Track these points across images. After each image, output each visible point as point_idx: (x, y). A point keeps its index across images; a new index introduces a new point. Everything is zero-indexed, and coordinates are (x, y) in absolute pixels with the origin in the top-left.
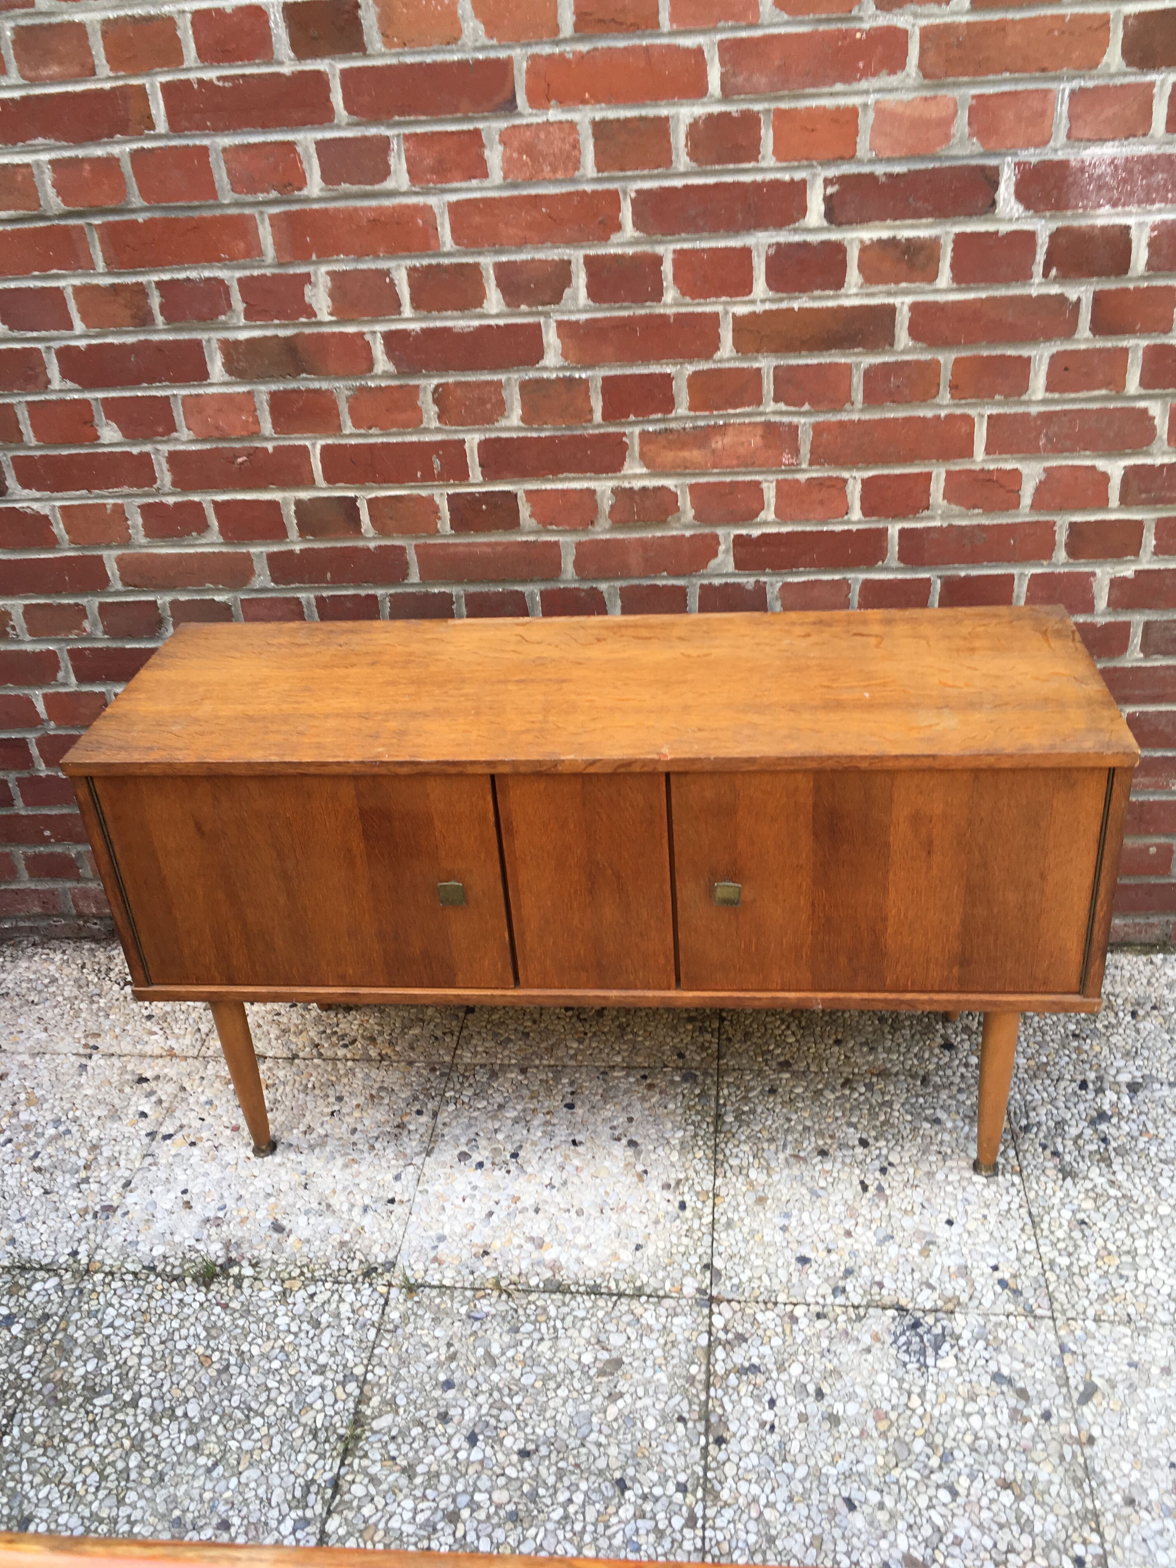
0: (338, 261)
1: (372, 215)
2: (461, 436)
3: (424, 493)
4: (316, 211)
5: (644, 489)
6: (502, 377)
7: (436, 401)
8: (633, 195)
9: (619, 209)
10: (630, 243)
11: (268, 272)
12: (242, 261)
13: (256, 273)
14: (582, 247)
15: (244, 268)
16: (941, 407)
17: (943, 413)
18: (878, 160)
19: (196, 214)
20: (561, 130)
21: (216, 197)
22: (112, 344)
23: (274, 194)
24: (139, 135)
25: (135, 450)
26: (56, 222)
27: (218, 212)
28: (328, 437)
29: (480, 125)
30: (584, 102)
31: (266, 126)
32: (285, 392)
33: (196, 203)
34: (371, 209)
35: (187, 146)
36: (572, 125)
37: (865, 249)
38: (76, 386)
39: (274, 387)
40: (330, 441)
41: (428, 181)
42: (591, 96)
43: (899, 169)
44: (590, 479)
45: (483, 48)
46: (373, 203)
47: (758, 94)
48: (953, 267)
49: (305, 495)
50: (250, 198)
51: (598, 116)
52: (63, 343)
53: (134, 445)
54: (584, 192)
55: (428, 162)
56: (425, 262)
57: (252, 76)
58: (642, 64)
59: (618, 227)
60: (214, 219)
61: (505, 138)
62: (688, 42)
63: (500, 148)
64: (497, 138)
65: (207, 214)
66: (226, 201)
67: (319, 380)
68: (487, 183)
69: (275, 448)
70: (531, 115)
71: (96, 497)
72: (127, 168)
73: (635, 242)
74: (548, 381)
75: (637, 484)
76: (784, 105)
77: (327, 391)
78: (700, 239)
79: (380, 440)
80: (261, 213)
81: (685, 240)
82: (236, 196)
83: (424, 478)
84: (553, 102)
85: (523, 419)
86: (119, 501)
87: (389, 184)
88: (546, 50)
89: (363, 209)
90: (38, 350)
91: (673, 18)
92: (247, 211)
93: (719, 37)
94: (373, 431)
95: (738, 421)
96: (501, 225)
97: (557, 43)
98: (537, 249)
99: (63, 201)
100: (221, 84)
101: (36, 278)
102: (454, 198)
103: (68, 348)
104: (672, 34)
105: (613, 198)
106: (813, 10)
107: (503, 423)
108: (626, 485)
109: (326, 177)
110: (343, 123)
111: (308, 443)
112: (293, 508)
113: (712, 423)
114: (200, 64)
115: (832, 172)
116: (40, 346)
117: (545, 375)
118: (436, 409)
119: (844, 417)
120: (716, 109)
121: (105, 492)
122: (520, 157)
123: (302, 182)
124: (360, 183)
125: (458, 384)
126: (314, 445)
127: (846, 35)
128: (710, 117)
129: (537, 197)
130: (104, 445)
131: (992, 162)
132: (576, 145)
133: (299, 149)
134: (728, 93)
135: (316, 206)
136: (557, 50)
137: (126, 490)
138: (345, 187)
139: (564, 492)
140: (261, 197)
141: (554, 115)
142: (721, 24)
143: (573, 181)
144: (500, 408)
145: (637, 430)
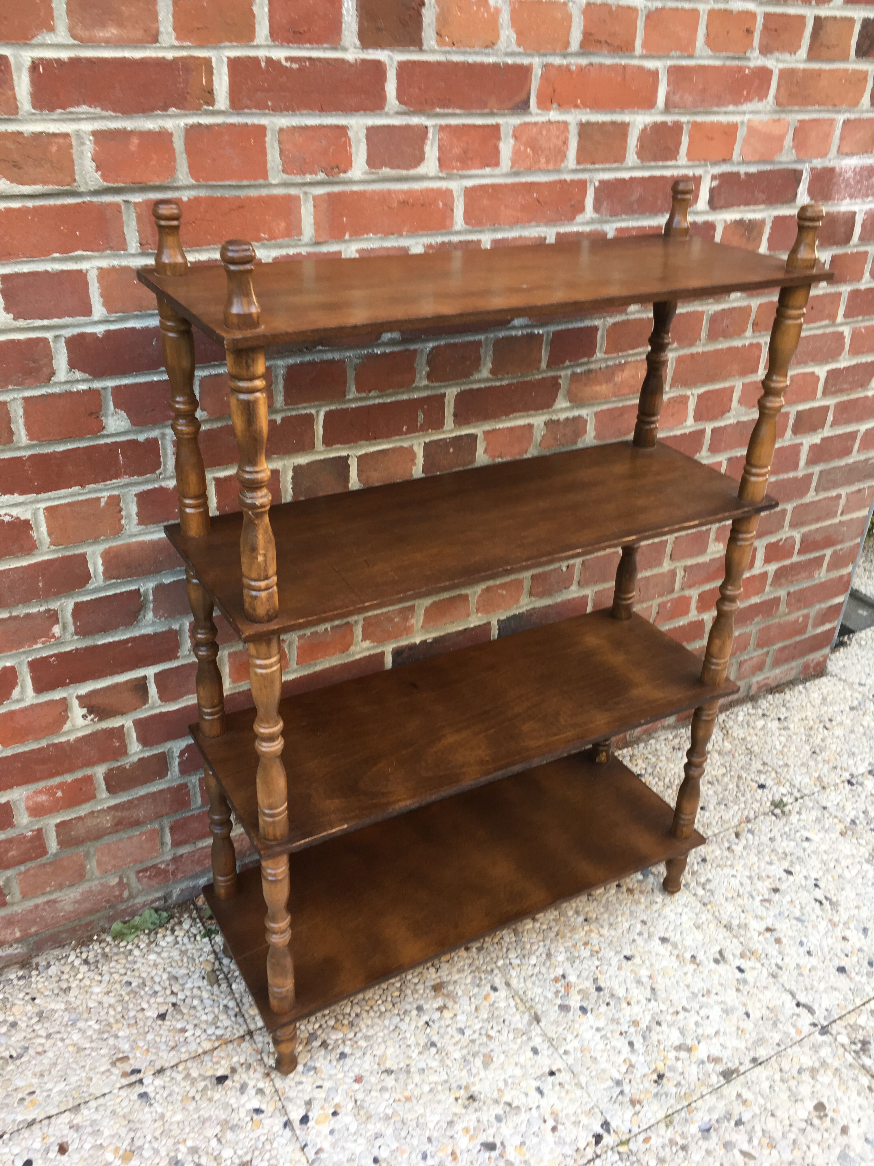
0: (367, 239)
1: (402, 197)
2: (442, 391)
3: (405, 445)
4: (355, 193)
5: (567, 419)
6: (482, 337)
7: (429, 363)
8: (597, 184)
9: (585, 196)
10: (588, 223)
11: (304, 251)
12: (280, 241)
13: (291, 251)
14: (554, 226)
15: (281, 247)
16: (746, 338)
17: (747, 343)
18: (744, 162)
19: (242, 193)
20: (558, 129)
21: (266, 177)
22: (133, 329)
23: (321, 176)
24: (197, 109)
25: (141, 438)
26: (87, 199)
27: (264, 192)
28: (332, 403)
29: (500, 121)
30: (576, 106)
31: (323, 109)
32: (302, 364)
33: (245, 183)
34: (403, 192)
35: (246, 125)
36: (566, 124)
37: (727, 227)
38: (86, 376)
39: (291, 361)
40: (333, 407)
41: (453, 168)
42: (582, 103)
43: (753, 169)
44: (531, 416)
45: (512, 54)
46: (405, 186)
47: (686, 110)
48: (769, 240)
49: (303, 460)
50: (299, 179)
51: (584, 119)
52: (76, 331)
53: (141, 432)
54: (565, 181)
55: (457, 151)
56: (440, 239)
57: (319, 60)
58: (619, 79)
59: (581, 209)
60: (260, 200)
61: (518, 133)
62: (650, 64)
63: (512, 141)
64: (511, 132)
65: (253, 193)
66: (273, 182)
67: (331, 351)
68: (497, 171)
69: (283, 419)
70: (537, 115)
71: (90, 492)
72: (179, 144)
73: (592, 222)
74: (516, 337)
75: (562, 416)
76: (699, 119)
77: (339, 361)
78: (633, 220)
79: (377, 401)
80: (306, 193)
81: (624, 220)
82: (285, 176)
83: (408, 432)
84: (555, 105)
85: (492, 372)
86: (116, 493)
87: (421, 170)
88: (557, 61)
89: (396, 192)
90: (45, 340)
91: (644, 46)
92: (293, 191)
93: (670, 63)
94: (372, 394)
95: (634, 359)
96: (502, 207)
97: (564, 56)
98: (523, 228)
99: (102, 176)
100: (288, 64)
101: (54, 260)
102: (470, 183)
103: (82, 335)
104: (642, 57)
105: (582, 185)
106: (726, 50)
107: (477, 376)
108: (555, 418)
109: (372, 162)
110: (391, 112)
111: (313, 411)
112: (290, 474)
113: (617, 362)
114: (270, 43)
115: (718, 170)
116: (49, 335)
117: (514, 333)
118: (428, 369)
119: (694, 350)
120: (659, 119)
121: (101, 485)
122: (526, 150)
123: (347, 164)
124: (399, 167)
125: (448, 346)
126: (318, 412)
127: (741, 69)
128: (655, 124)
129: (532, 184)
130: (108, 436)
131: (799, 167)
132: (565, 143)
133: (350, 134)
134: (669, 107)
135: (355, 188)
136: (565, 62)
137: (125, 480)
138: (386, 171)
139: (512, 429)
140: (309, 178)
141: (554, 115)
142: (673, 53)
143: (558, 171)
144: (476, 364)
145: (569, 372)
